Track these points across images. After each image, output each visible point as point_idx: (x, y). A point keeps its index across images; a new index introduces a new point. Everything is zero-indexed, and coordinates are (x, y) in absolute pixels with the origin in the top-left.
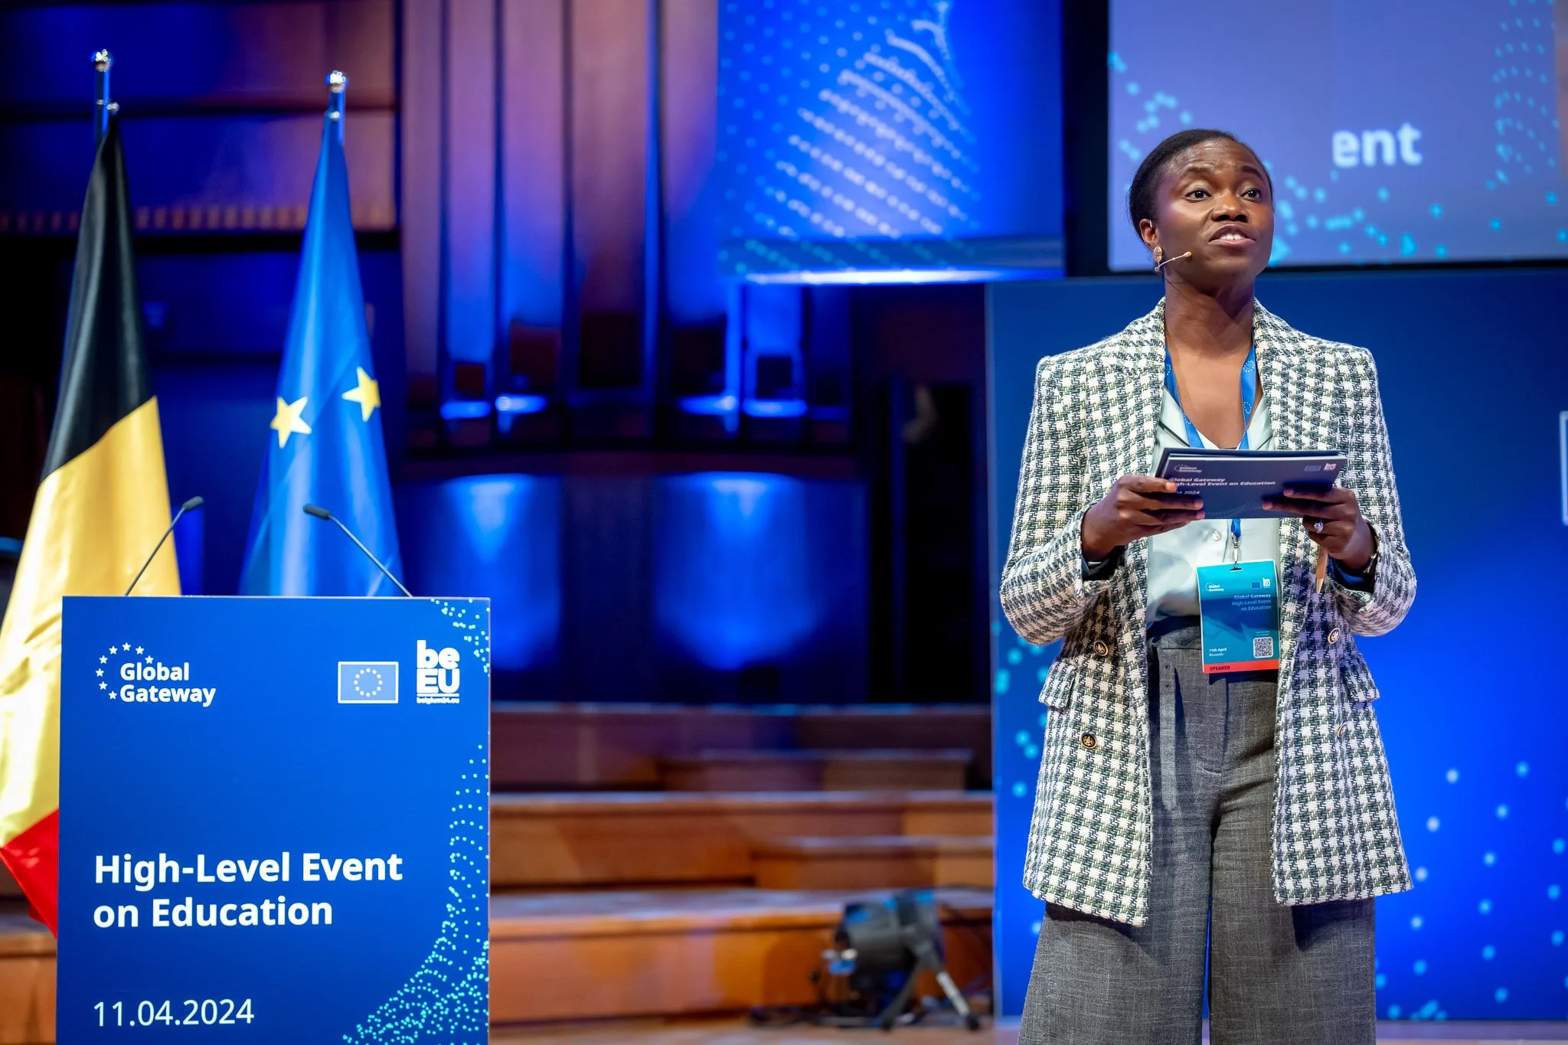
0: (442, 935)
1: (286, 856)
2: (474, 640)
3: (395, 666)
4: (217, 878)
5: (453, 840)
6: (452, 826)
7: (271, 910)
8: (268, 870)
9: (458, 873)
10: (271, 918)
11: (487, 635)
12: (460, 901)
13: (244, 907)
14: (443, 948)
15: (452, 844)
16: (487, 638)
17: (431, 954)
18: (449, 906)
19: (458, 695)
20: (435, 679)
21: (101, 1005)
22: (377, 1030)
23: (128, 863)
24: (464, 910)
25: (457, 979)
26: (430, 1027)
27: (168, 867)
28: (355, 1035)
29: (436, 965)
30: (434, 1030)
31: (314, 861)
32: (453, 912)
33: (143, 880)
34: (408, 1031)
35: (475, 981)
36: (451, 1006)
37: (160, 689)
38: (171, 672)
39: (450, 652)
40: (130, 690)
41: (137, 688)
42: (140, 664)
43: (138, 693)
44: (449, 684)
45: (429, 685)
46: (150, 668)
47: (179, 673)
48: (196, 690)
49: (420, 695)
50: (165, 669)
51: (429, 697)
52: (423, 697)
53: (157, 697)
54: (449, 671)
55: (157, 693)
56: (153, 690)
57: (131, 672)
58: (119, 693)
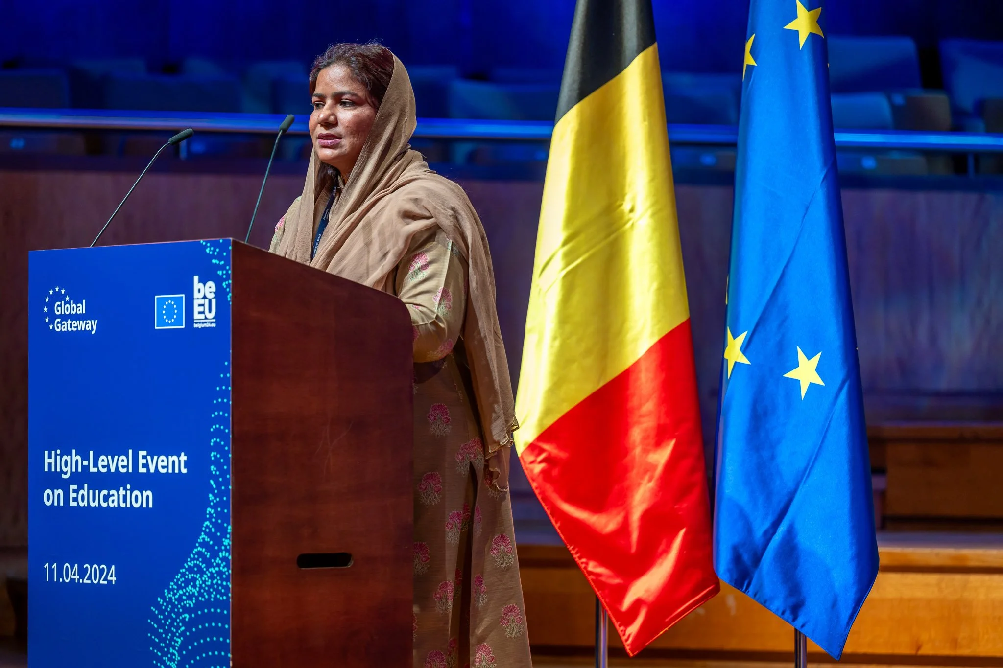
0: (206, 520)
1: (130, 451)
2: (223, 274)
3: (183, 297)
4: (98, 469)
5: (212, 441)
6: (212, 430)
7: (123, 495)
8: (121, 463)
9: (215, 469)
10: (124, 502)
11: (229, 269)
12: (216, 491)
13: (112, 492)
14: (207, 530)
15: (212, 444)
16: (230, 272)
17: (201, 535)
18: (210, 495)
19: (214, 320)
20: (202, 307)
21: (47, 565)
22: (174, 594)
23: (58, 457)
24: (218, 499)
25: (215, 555)
26: (200, 594)
27: (77, 461)
28: (164, 598)
29: (204, 544)
30: (203, 596)
31: (144, 457)
32: (212, 501)
33: (64, 470)
34: (190, 598)
35: (224, 559)
36: (212, 577)
37: (72, 321)
38: (77, 307)
39: (211, 284)
40: (58, 323)
41: (62, 321)
42: (63, 302)
43: (62, 325)
44: (210, 311)
45: (200, 313)
46: (67, 305)
47: (81, 308)
48: (88, 321)
49: (195, 321)
50: (75, 305)
51: (200, 323)
52: (196, 323)
53: (71, 327)
54: (210, 301)
55: (71, 324)
56: (69, 322)
57: (59, 308)
58: (53, 325)
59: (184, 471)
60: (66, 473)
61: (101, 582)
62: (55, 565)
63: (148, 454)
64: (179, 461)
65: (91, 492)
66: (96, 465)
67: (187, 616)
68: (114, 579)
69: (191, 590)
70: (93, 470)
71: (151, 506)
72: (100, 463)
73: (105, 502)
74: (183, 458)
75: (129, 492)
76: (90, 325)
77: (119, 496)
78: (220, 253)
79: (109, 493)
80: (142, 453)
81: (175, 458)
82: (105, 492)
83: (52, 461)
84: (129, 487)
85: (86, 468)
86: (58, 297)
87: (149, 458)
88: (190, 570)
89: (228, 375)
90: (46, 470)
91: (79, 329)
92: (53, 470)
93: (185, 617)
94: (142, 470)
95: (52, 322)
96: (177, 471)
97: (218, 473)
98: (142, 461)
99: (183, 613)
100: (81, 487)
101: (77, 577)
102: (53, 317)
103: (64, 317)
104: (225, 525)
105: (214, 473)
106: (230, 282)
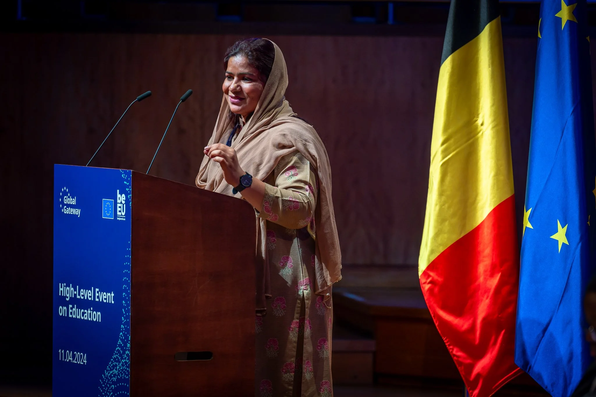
0: (121, 331)
1: (93, 288)
2: (128, 190)
3: (113, 201)
4: (80, 297)
5: (123, 286)
6: (123, 280)
7: (90, 313)
8: (89, 294)
9: (124, 303)
10: (90, 318)
11: (131, 188)
12: (125, 316)
14: (121, 338)
15: (123, 288)
16: (131, 190)
17: (119, 340)
18: (123, 318)
19: (125, 216)
20: (120, 208)
21: (60, 351)
22: (109, 373)
23: (65, 287)
24: (125, 320)
25: (124, 353)
26: (119, 375)
27: (72, 290)
28: (104, 375)
29: (120, 346)
30: (120, 376)
31: (98, 292)
32: (123, 321)
33: (67, 295)
34: (115, 375)
35: (127, 355)
36: (123, 365)
37: (71, 208)
38: (73, 200)
39: (123, 195)
40: (65, 208)
41: (67, 207)
42: (67, 196)
43: (67, 210)
44: (123, 212)
45: (120, 211)
46: (69, 199)
47: (74, 201)
48: (77, 210)
49: (118, 216)
50: (72, 199)
51: (119, 217)
52: (118, 217)
53: (70, 212)
54: (123, 204)
55: (70, 210)
56: (70, 209)
57: (66, 200)
58: (63, 209)
59: (113, 302)
60: (68, 297)
61: (81, 363)
62: (63, 351)
63: (99, 291)
64: (111, 296)
65: (77, 309)
66: (79, 295)
67: (113, 386)
68: (86, 362)
69: (115, 372)
70: (78, 297)
71: (100, 321)
72: (81, 294)
73: (83, 317)
74: (113, 295)
75: (92, 312)
76: (77, 212)
77: (88, 313)
78: (127, 178)
79: (84, 311)
80: (97, 290)
81: (109, 294)
82: (82, 311)
83: (62, 289)
84: (92, 309)
85: (75, 295)
86: (65, 193)
87: (100, 292)
88: (115, 359)
89: (130, 249)
90: (60, 295)
91: (74, 214)
92: (63, 295)
93: (113, 387)
94: (97, 300)
95: (63, 207)
96: (110, 302)
97: (125, 305)
98: (97, 295)
99: (112, 384)
100: (73, 307)
101: (71, 359)
102: (64, 205)
103: (69, 206)
104: (128, 335)
105: (124, 305)
106: (131, 195)
